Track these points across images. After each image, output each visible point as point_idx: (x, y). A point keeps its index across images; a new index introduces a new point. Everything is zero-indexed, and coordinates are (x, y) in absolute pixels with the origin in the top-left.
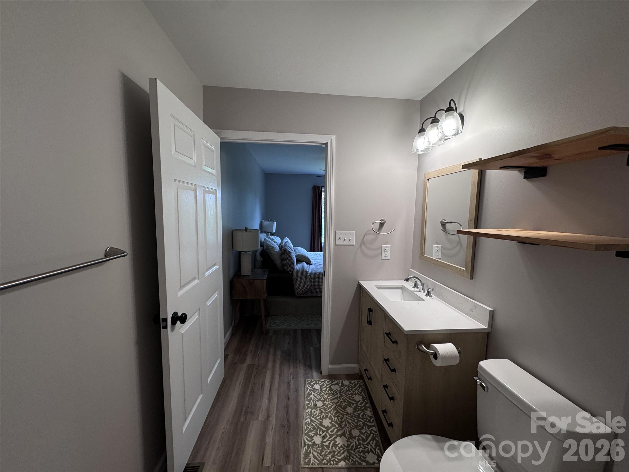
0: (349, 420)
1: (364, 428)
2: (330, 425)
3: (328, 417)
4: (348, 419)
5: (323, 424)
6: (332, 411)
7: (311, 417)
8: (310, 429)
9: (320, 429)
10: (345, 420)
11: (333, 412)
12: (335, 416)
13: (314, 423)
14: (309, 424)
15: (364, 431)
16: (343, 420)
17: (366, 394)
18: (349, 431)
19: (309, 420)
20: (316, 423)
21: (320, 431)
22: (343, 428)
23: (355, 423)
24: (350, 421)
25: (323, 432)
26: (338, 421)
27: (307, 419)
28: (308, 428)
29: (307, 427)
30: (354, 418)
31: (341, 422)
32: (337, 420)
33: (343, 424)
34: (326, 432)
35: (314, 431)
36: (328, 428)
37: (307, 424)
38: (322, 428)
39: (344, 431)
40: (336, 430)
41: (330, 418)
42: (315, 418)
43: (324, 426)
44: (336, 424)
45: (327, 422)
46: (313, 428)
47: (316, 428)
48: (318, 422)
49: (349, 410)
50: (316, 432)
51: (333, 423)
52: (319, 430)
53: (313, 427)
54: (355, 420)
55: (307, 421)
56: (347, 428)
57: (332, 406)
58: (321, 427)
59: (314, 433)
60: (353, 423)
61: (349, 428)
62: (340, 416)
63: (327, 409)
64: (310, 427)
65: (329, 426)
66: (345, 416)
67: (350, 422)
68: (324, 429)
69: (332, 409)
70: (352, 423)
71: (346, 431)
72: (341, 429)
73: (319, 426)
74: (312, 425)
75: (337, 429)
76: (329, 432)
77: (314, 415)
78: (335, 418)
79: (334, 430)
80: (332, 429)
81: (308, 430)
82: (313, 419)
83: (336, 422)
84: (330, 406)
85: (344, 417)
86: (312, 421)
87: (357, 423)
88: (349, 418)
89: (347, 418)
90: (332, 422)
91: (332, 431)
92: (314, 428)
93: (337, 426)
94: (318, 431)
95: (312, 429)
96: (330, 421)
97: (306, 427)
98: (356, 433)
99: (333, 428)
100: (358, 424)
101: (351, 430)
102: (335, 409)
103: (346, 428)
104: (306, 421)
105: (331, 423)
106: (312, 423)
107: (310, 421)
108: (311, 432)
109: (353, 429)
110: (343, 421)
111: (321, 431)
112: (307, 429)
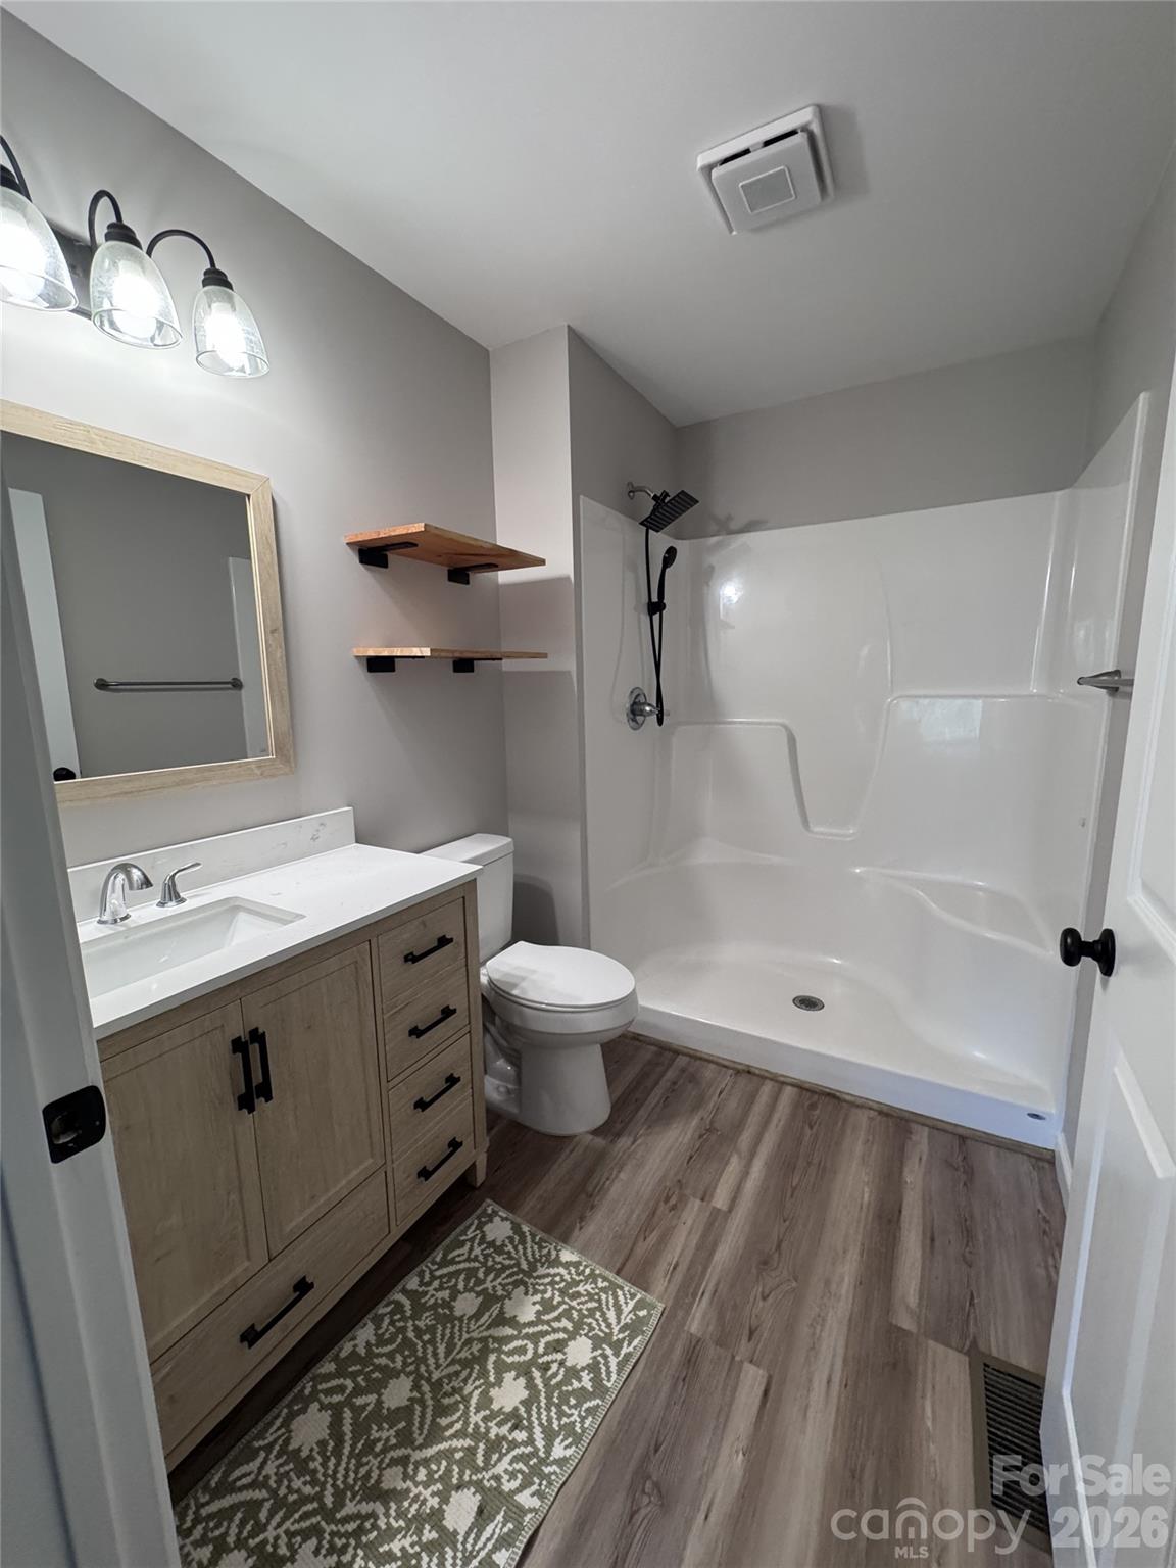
0: (442, 1355)
1: (432, 1301)
2: (509, 1376)
3: (488, 1412)
4: (441, 1361)
5: (525, 1394)
6: (447, 1434)
7: (544, 1461)
8: (575, 1407)
9: (546, 1385)
10: (453, 1362)
11: (451, 1425)
12: (466, 1400)
13: (550, 1420)
14: (568, 1429)
15: (446, 1294)
16: (458, 1367)
17: (261, 1425)
18: (476, 1322)
19: (558, 1451)
20: (544, 1417)
21: (555, 1375)
22: (481, 1340)
23: (434, 1335)
24: (441, 1349)
25: (546, 1367)
26: (474, 1375)
27: (561, 1462)
28: (579, 1415)
29: (582, 1419)
30: (420, 1354)
31: (467, 1364)
32: (470, 1382)
33: (471, 1353)
34: (540, 1361)
35: (570, 1388)
36: (524, 1371)
37: (574, 1433)
38: (539, 1382)
39: (488, 1328)
40: (506, 1349)
41: (485, 1401)
42: (531, 1441)
43: (530, 1385)
44: (490, 1366)
45: (510, 1394)
46: (567, 1404)
47: (556, 1395)
48: (535, 1415)
49: (398, 1393)
50: (566, 1381)
51: (492, 1379)
52: (554, 1382)
53: (565, 1408)
54: (424, 1344)
55: (566, 1447)
56: (473, 1331)
57: (426, 1462)
58: (541, 1386)
59: (574, 1381)
60: (443, 1336)
61: (468, 1328)
62: (450, 1390)
63: (458, 1455)
64: (573, 1411)
65: (513, 1373)
66: (436, 1376)
67: (444, 1345)
68: (536, 1374)
69: (446, 1440)
70: (442, 1340)
71: (483, 1325)
72: (491, 1340)
73: (543, 1394)
74: (561, 1414)
75: (501, 1347)
76: (529, 1355)
77: (530, 1456)
78: (471, 1393)
79: (511, 1353)
80: (516, 1358)
81: (586, 1406)
82: (540, 1443)
83: (484, 1373)
84: (434, 1467)
85: (443, 1373)
86: (550, 1436)
87: (431, 1330)
88: (431, 1361)
89: (438, 1366)
90: (493, 1386)
91: (522, 1350)
92: (564, 1398)
93: (492, 1357)
94: (560, 1378)
95: (573, 1401)
96: (493, 1392)
97: (587, 1423)
98: (466, 1304)
99: (509, 1360)
100: (433, 1322)
101: (470, 1319)
102: (435, 1434)
103: (475, 1335)
104: (569, 1452)
105: (499, 1382)
106: (556, 1426)
107: (558, 1440)
108: (583, 1389)
109: (461, 1319)
110: (460, 1361)
111: (550, 1373)
112: (587, 1410)
